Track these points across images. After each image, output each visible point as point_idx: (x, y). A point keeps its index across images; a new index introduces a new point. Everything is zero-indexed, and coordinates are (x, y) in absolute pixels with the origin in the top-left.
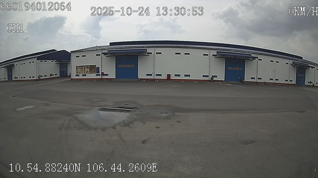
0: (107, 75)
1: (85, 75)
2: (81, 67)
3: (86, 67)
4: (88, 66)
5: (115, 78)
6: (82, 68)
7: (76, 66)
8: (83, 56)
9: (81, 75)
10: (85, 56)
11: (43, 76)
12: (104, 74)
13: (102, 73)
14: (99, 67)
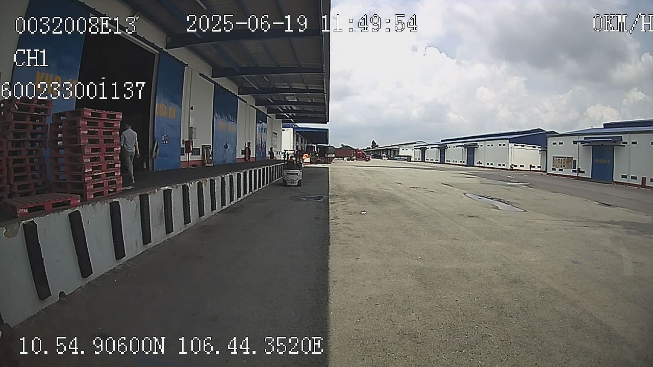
0: (583, 172)
1: (562, 170)
2: (558, 158)
3: (563, 159)
4: (565, 157)
5: (590, 177)
6: (559, 160)
7: (554, 157)
8: (560, 143)
9: (557, 169)
10: (562, 143)
11: (519, 166)
12: (581, 170)
13: (578, 168)
14: (576, 161)
